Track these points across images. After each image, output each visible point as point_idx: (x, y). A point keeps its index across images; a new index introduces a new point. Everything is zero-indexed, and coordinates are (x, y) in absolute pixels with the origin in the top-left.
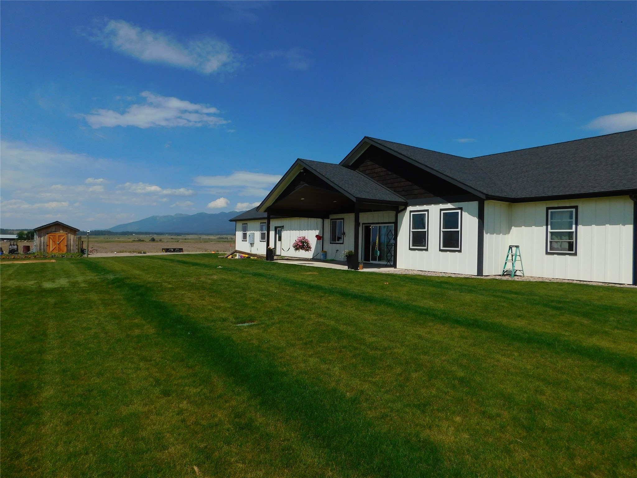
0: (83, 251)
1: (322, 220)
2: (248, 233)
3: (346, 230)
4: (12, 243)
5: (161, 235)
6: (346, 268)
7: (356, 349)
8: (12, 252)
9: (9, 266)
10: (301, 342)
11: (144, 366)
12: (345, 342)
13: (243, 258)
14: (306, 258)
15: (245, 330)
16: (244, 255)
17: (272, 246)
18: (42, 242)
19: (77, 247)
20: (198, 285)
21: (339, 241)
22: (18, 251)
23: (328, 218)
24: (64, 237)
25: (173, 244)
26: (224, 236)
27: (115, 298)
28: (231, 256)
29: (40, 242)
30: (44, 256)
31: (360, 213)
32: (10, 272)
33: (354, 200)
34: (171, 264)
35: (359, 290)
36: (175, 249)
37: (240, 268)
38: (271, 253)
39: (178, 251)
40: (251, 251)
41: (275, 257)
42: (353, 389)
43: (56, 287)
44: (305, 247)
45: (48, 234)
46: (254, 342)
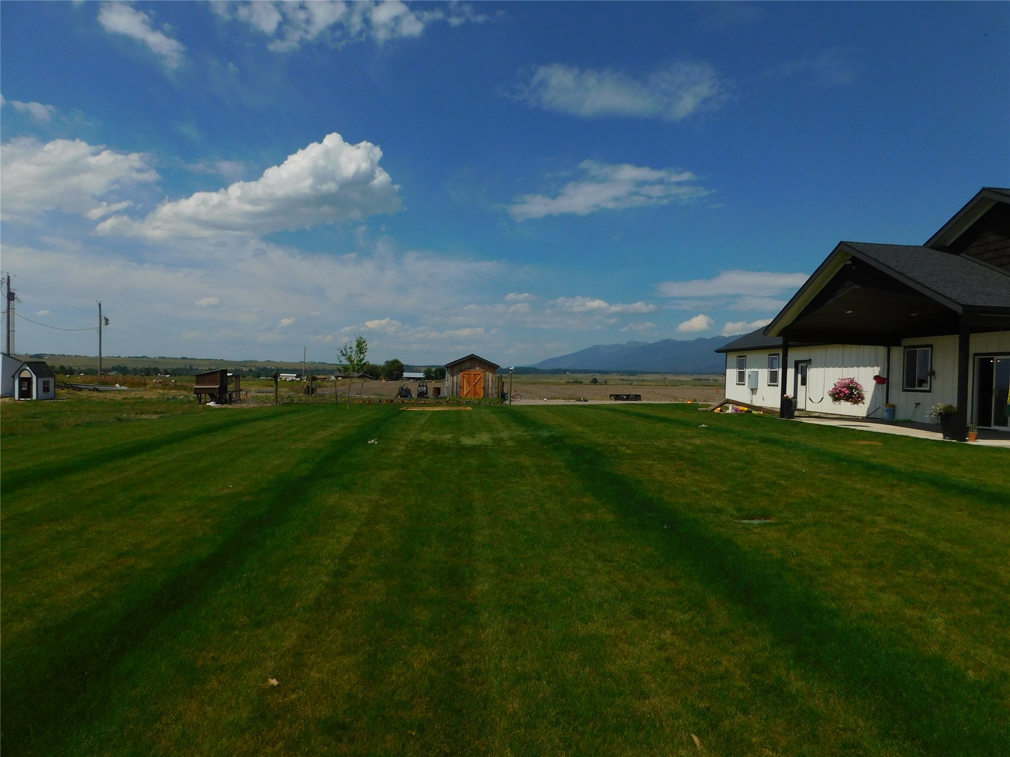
0: (503, 396)
1: (886, 348)
2: (747, 371)
3: (938, 366)
4: (421, 384)
5: (607, 374)
6: (939, 436)
7: (979, 590)
8: (422, 395)
9: (420, 413)
10: (861, 562)
11: (604, 568)
12: (952, 574)
13: (740, 412)
14: (854, 416)
15: (755, 530)
16: (741, 408)
17: (790, 393)
18: (455, 382)
19: (496, 391)
20: (672, 452)
21: (921, 387)
22: (427, 394)
23: (899, 345)
24: (480, 376)
25: (624, 388)
26: (704, 377)
27: (553, 464)
28: (719, 409)
29: (453, 382)
30: (457, 401)
31: (970, 334)
32: (423, 421)
33: (959, 310)
34: (627, 419)
35: (973, 479)
36: (630, 395)
37: (737, 429)
38: (788, 405)
39: (633, 398)
40: (752, 401)
41: (796, 413)
42: (981, 666)
43: (477, 443)
44: (854, 396)
45: (461, 372)
46: (773, 552)
